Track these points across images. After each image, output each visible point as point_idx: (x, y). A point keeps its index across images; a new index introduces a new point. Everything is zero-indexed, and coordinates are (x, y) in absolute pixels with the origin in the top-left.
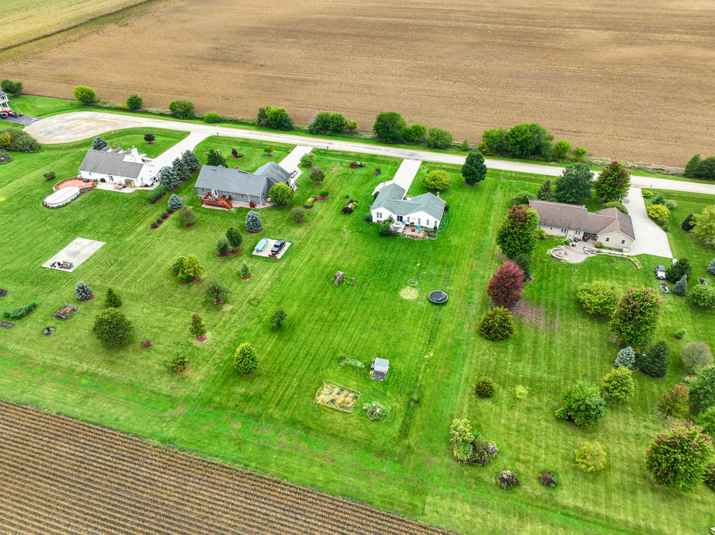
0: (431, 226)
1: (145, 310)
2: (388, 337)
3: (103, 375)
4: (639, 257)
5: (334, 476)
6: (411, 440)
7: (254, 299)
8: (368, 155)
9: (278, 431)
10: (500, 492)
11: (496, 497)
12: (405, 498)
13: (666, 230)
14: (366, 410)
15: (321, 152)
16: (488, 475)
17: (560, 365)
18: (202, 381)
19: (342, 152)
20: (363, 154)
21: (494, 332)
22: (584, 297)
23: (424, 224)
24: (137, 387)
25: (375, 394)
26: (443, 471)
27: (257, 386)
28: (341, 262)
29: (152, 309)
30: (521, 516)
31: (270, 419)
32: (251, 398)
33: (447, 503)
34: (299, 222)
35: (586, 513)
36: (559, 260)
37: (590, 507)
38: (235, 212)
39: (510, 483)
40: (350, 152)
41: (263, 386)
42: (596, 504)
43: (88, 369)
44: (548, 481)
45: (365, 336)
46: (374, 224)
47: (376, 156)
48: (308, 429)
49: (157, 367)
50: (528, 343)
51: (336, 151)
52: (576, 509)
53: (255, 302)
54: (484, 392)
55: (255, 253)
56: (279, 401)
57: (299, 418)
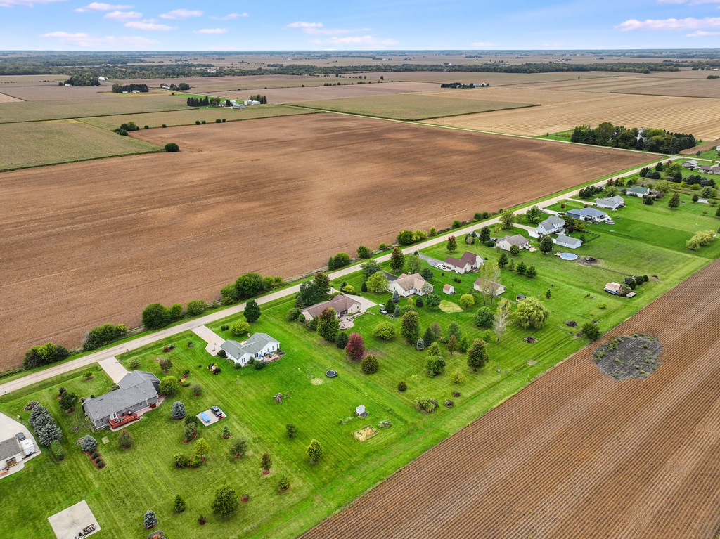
0: (276, 349)
1: (206, 493)
2: (342, 402)
3: (252, 529)
4: (368, 310)
5: (410, 452)
6: (410, 421)
7: (254, 439)
8: (163, 339)
9: (368, 463)
10: (452, 409)
11: (453, 412)
12: (437, 435)
13: (359, 295)
14: (382, 427)
15: (125, 355)
16: (442, 408)
17: (406, 363)
18: (304, 482)
19: (142, 347)
20: (159, 341)
21: (371, 368)
22: (382, 333)
23: (271, 350)
24: (280, 514)
25: (374, 421)
26: (432, 420)
27: (331, 460)
28: (263, 394)
29: (209, 489)
30: (465, 409)
31: (358, 463)
32: (336, 465)
33: (447, 425)
34: (198, 395)
35: (476, 394)
36: (346, 329)
37: (473, 392)
38: (146, 418)
39: (451, 405)
40: (147, 345)
41: (332, 458)
42: (474, 389)
43: (239, 536)
44: (457, 395)
45: (332, 409)
46: (244, 368)
47: (170, 337)
48: (376, 452)
49: (272, 499)
50: (387, 365)
51: (136, 350)
52: (473, 395)
53: (257, 440)
54: (402, 388)
55: (206, 425)
56: (349, 455)
57: (367, 451)
